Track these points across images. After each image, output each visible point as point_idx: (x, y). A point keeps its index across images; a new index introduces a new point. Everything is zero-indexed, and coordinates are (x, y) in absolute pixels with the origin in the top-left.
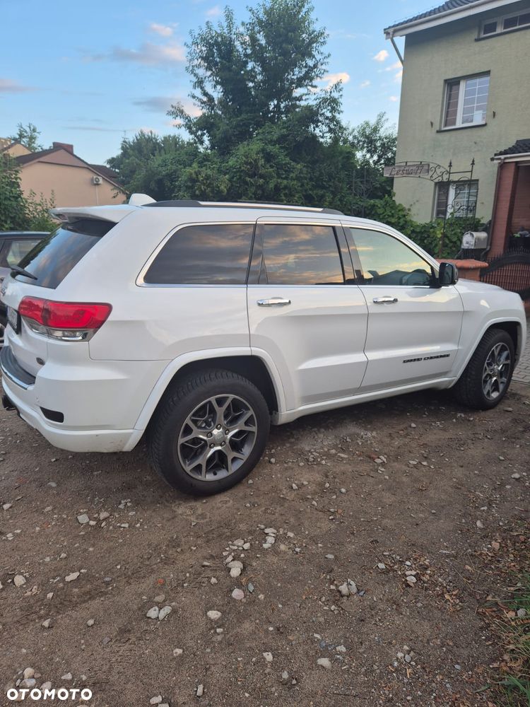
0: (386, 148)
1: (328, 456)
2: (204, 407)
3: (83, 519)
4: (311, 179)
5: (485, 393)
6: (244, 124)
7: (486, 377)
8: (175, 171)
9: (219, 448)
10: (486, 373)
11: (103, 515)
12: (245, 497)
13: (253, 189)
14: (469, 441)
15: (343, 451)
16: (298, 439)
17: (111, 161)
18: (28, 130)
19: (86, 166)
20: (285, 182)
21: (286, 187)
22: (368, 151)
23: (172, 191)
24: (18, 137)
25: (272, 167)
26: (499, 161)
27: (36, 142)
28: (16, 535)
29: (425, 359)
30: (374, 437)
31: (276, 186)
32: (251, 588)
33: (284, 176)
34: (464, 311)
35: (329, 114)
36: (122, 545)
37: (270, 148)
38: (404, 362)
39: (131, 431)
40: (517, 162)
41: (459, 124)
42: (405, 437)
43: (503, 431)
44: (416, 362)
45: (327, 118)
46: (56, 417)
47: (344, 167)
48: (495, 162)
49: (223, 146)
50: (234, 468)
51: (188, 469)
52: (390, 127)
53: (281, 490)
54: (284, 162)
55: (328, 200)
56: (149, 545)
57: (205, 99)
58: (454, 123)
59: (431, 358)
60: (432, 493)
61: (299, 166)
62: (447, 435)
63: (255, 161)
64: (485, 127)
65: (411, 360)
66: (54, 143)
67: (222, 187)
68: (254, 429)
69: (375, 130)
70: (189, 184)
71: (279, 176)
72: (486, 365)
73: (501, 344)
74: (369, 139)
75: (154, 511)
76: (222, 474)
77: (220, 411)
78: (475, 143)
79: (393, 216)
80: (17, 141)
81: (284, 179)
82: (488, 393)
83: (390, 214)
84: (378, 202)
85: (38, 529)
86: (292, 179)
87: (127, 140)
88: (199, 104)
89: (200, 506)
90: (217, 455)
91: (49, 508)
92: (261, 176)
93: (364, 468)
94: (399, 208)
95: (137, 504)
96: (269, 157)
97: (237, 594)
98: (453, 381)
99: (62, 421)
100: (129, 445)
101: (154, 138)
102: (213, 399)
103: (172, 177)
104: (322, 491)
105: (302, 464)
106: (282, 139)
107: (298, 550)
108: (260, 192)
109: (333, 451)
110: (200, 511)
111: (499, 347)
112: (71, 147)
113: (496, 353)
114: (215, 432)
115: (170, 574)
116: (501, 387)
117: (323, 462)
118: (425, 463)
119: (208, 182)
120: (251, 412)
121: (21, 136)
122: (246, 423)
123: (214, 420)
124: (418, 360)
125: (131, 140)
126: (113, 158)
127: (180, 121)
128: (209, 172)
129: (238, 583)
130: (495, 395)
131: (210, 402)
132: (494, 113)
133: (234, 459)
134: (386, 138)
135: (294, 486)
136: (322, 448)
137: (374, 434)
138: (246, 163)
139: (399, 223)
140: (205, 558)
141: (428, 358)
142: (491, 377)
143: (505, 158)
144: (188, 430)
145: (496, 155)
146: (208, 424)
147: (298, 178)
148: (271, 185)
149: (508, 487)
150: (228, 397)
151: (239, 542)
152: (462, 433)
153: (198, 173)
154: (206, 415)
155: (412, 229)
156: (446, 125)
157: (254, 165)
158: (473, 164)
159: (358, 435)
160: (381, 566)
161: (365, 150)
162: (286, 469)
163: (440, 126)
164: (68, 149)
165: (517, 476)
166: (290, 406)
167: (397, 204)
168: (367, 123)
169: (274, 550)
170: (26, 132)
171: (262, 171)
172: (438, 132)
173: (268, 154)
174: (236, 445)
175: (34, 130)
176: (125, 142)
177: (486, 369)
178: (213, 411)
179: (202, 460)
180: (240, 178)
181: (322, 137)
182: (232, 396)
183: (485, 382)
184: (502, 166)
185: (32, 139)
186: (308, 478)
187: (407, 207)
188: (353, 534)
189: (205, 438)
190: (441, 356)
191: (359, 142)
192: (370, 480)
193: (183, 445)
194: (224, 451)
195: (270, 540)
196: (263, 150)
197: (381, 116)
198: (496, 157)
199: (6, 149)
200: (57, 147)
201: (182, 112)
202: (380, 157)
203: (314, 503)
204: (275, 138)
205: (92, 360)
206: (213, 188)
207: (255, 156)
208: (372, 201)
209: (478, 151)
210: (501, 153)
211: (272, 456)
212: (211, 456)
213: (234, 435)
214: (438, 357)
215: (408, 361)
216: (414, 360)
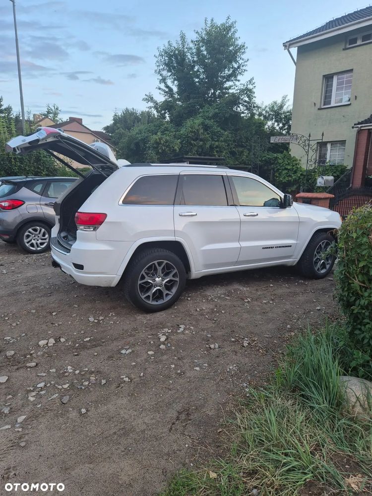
0: (288, 118)
1: (219, 298)
2: (151, 266)
3: (91, 319)
4: (234, 141)
5: (316, 269)
6: (192, 106)
7: (317, 260)
8: (147, 137)
9: (159, 288)
10: (316, 258)
11: (101, 318)
12: (172, 313)
13: (196, 148)
14: (301, 294)
15: (228, 296)
16: (205, 290)
17: (107, 128)
18: (53, 108)
19: (90, 132)
20: (217, 143)
21: (217, 147)
22: (276, 121)
23: (145, 150)
24: (46, 113)
25: (208, 134)
26: (358, 129)
27: (58, 117)
28: (59, 325)
29: (276, 247)
30: (247, 290)
31: (210, 146)
32: (169, 345)
33: (216, 140)
34: (300, 222)
35: (247, 99)
36: (110, 330)
37: (207, 122)
38: (263, 248)
39: (115, 276)
40: (369, 129)
41: (333, 104)
42: (265, 291)
43: (323, 289)
45: (245, 101)
46: (79, 267)
47: (256, 133)
48: (355, 129)
49: (178, 121)
50: (167, 299)
51: (143, 297)
52: (289, 106)
53: (191, 311)
54: (216, 131)
55: (245, 154)
56: (123, 330)
57: (167, 90)
58: (330, 103)
59: (280, 247)
60: (270, 314)
61: (226, 133)
62: (289, 290)
63: (197, 130)
64: (350, 106)
65: (267, 248)
66: (70, 118)
67: (176, 148)
68: (178, 279)
69: (281, 107)
70: (155, 145)
71: (213, 140)
72: (315, 252)
73: (326, 241)
74: (277, 113)
75: (126, 317)
76: (160, 302)
77: (160, 269)
78: (344, 116)
79: (289, 164)
80: (46, 116)
81: (216, 141)
82: (318, 269)
83: (287, 163)
84: (279, 155)
85: (70, 323)
86: (222, 141)
87: (117, 114)
88: (163, 93)
89: (148, 316)
90: (158, 291)
91: (75, 315)
92: (201, 140)
93: (239, 303)
94: (294, 159)
95: (117, 314)
96: (206, 128)
97: (162, 347)
98: (295, 261)
99: (83, 269)
100: (114, 283)
101: (135, 113)
102: (156, 262)
103: (145, 141)
104: (212, 311)
105: (204, 301)
106: (215, 116)
107: (194, 333)
108: (200, 150)
109: (223, 296)
110: (148, 318)
111: (325, 243)
112: (81, 120)
113: (323, 246)
114: (157, 279)
115: (131, 339)
116: (328, 266)
117: (216, 300)
118: (271, 302)
119: (167, 144)
120: (176, 271)
121: (49, 112)
122: (173, 276)
123: (156, 273)
124: (272, 248)
125: (120, 114)
126: (108, 126)
127: (151, 104)
128: (168, 138)
129: (163, 343)
130: (323, 271)
131: (154, 264)
132: (356, 97)
133: (167, 295)
134: (288, 112)
135: (198, 310)
136: (217, 294)
137: (248, 289)
138: (191, 132)
139: (293, 169)
140: (149, 335)
141: (278, 247)
142: (320, 260)
143: (361, 127)
144: (143, 278)
145: (355, 124)
146: (153, 275)
147: (225, 141)
148: (208, 146)
149: (312, 313)
150: (163, 262)
151: (166, 330)
152: (298, 290)
153: (160, 139)
154: (153, 271)
155: (301, 173)
156: (324, 105)
157: (196, 133)
158: (323, 135)
159: (239, 289)
160: (233, 339)
161: (274, 120)
162: (196, 303)
163: (320, 106)
164: (79, 121)
165: (319, 308)
166: (198, 270)
167: (292, 156)
168: (275, 103)
169: (183, 333)
170: (52, 110)
171: (202, 137)
172: (319, 109)
173: (206, 126)
174: (168, 287)
175: (57, 109)
176: (115, 115)
177: (316, 255)
178: (156, 269)
179: (150, 293)
180: (188, 141)
181: (243, 113)
182: (166, 262)
183: (316, 263)
184: (359, 132)
185: (56, 114)
186: (205, 307)
187: (299, 159)
188: (223, 328)
189: (152, 282)
190: (286, 246)
191: (269, 115)
192: (239, 308)
193: (140, 285)
194: (161, 290)
195: (181, 329)
196: (203, 123)
197: (284, 98)
198: (355, 126)
199: (39, 121)
200: (72, 120)
201: (152, 98)
202: (284, 125)
203: (206, 316)
204: (210, 115)
205: (97, 240)
206: (170, 147)
207: (197, 128)
208: (275, 155)
209: (345, 121)
210: (359, 123)
211: (189, 297)
212: (154, 292)
213: (166, 282)
214: (284, 247)
215: (265, 248)
216: (269, 248)
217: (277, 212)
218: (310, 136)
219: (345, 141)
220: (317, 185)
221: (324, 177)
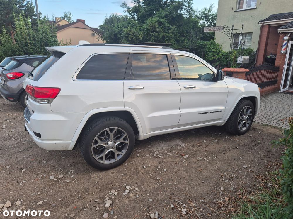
0: (214, 19)
1: (163, 154)
2: (104, 132)
3: (52, 177)
4: (179, 33)
5: (239, 128)
6: (151, 10)
7: (240, 121)
8: (122, 30)
9: (111, 150)
10: (240, 119)
11: (61, 176)
12: (122, 171)
13: (153, 38)
14: (228, 150)
15: (170, 152)
16: (152, 146)
17: (100, 26)
18: (68, 14)
19: (90, 28)
20: (167, 34)
21: (167, 37)
22: (205, 21)
23: (120, 38)
24: (64, 17)
25: (161, 28)
26: (261, 24)
27: (71, 19)
28: (23, 183)
29: (209, 113)
30: (185, 146)
31: (163, 36)
32: (112, 213)
33: (166, 32)
34: (228, 92)
35: (187, 5)
36: (64, 190)
37: (161, 20)
38: (199, 114)
39: (70, 142)
40: (269, 25)
41: (244, 8)
42: (200, 147)
43: (245, 145)
44: (205, 114)
45: (186, 7)
46: (38, 135)
47: (193, 28)
48: (259, 24)
49: (142, 19)
50: (118, 159)
51: (97, 158)
52: (214, 11)
53: (138, 169)
54: (167, 26)
55: (186, 42)
56: (76, 190)
58: (242, 8)
59: (212, 112)
60: (205, 173)
61: (173, 27)
62: (219, 146)
63: (154, 25)
64: (256, 10)
65: (202, 113)
66: (77, 19)
67: (140, 37)
68: (128, 142)
69: (209, 11)
70: (126, 35)
71: (164, 32)
72: (239, 115)
73: (247, 106)
74: (206, 16)
75: (82, 175)
76: (113, 161)
77: (111, 134)
78: (251, 16)
79: (214, 48)
80: (63, 19)
81: (167, 33)
82: (241, 128)
83: (213, 47)
84: (208, 42)
85: (33, 181)
86: (170, 33)
87: (107, 18)
88: (133, 2)
89: (102, 174)
90: (110, 152)
91: (40, 172)
92: (157, 32)
93: (179, 160)
94: (217, 45)
95: (76, 172)
96: (160, 24)
97: (106, 215)
98: (223, 122)
99: (40, 137)
100: (71, 147)
101: (118, 17)
102: (108, 129)
103: (120, 32)
104: (156, 170)
105: (151, 157)
106: (166, 16)
107: (137, 196)
108: (156, 39)
109: (166, 152)
110: (101, 177)
111: (246, 108)
112: (84, 21)
113: (245, 111)
114: (110, 143)
115: (80, 204)
116: (247, 125)
117: (160, 157)
118: (205, 159)
119: (134, 34)
120: (126, 135)
121: (65, 16)
122: (124, 139)
123: (109, 138)
124: (206, 113)
125: (109, 17)
126: (101, 25)
127: (125, 9)
128: (135, 30)
129: (107, 210)
130: (244, 129)
131: (106, 130)
132: (260, 3)
133: (118, 155)
134: (214, 15)
135: (144, 167)
136: (161, 150)
137: (186, 145)
138: (150, 26)
139: (217, 51)
140: (97, 198)
141: (211, 112)
142: (242, 121)
143: (264, 23)
144: (96, 142)
145: (260, 21)
146: (106, 140)
147: (173, 33)
148: (161, 36)
149: (240, 171)
150: (115, 128)
151: (113, 192)
152: (226, 145)
153: (130, 31)
154: (104, 136)
155: (222, 54)
156: (239, 9)
157: (154, 27)
158: (243, 26)
159: (179, 145)
160: (172, 206)
161: (204, 20)
162: (143, 159)
163: (236, 9)
164: (83, 22)
165: (245, 166)
166: (144, 133)
167: (216, 43)
168: (206, 9)
169: (128, 196)
170: (67, 15)
171: (157, 30)
172: (235, 12)
173: (160, 22)
174: (119, 149)
175: (70, 14)
176: (106, 18)
177: (239, 117)
178: (108, 134)
179: (103, 155)
180: (148, 33)
181: (185, 15)
182: (116, 128)
183: (239, 123)
184: (263, 26)
185: (69, 18)
186: (151, 163)
187: (221, 45)
188: (164, 190)
189: (105, 145)
190: (217, 112)
191: (201, 17)
192: (179, 166)
193: (94, 148)
194: (113, 151)
195: (127, 191)
196: (158, 21)
197: (212, 5)
198: (260, 22)
199: (59, 22)
200: (78, 21)
201: (126, 5)
202: (211, 23)
203: (151, 175)
204: (163, 16)
205: (52, 111)
206: (136, 37)
207: (154, 24)
208: (205, 42)
209: (253, 20)
210: (262, 21)
211: (139, 153)
212: (107, 154)
213: (118, 145)
214: (215, 112)
215: (201, 114)
216: (204, 113)
217: (210, 84)
218: (233, 27)
219: (252, 33)
220: (237, 63)
221: (243, 57)
